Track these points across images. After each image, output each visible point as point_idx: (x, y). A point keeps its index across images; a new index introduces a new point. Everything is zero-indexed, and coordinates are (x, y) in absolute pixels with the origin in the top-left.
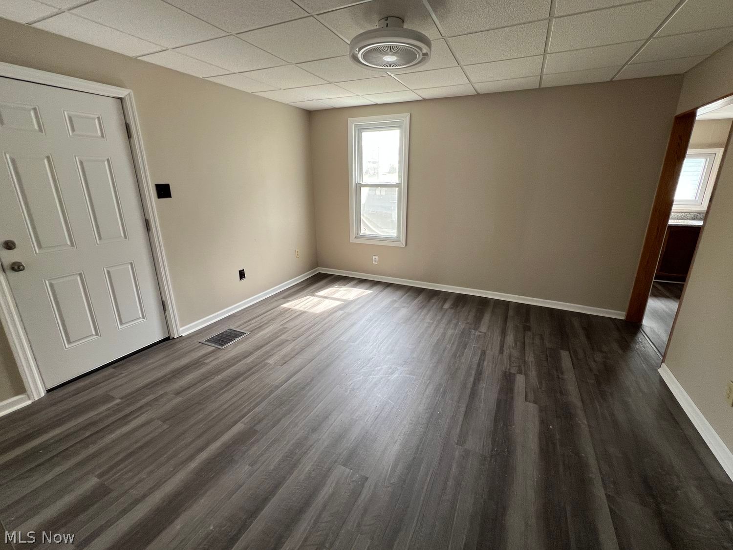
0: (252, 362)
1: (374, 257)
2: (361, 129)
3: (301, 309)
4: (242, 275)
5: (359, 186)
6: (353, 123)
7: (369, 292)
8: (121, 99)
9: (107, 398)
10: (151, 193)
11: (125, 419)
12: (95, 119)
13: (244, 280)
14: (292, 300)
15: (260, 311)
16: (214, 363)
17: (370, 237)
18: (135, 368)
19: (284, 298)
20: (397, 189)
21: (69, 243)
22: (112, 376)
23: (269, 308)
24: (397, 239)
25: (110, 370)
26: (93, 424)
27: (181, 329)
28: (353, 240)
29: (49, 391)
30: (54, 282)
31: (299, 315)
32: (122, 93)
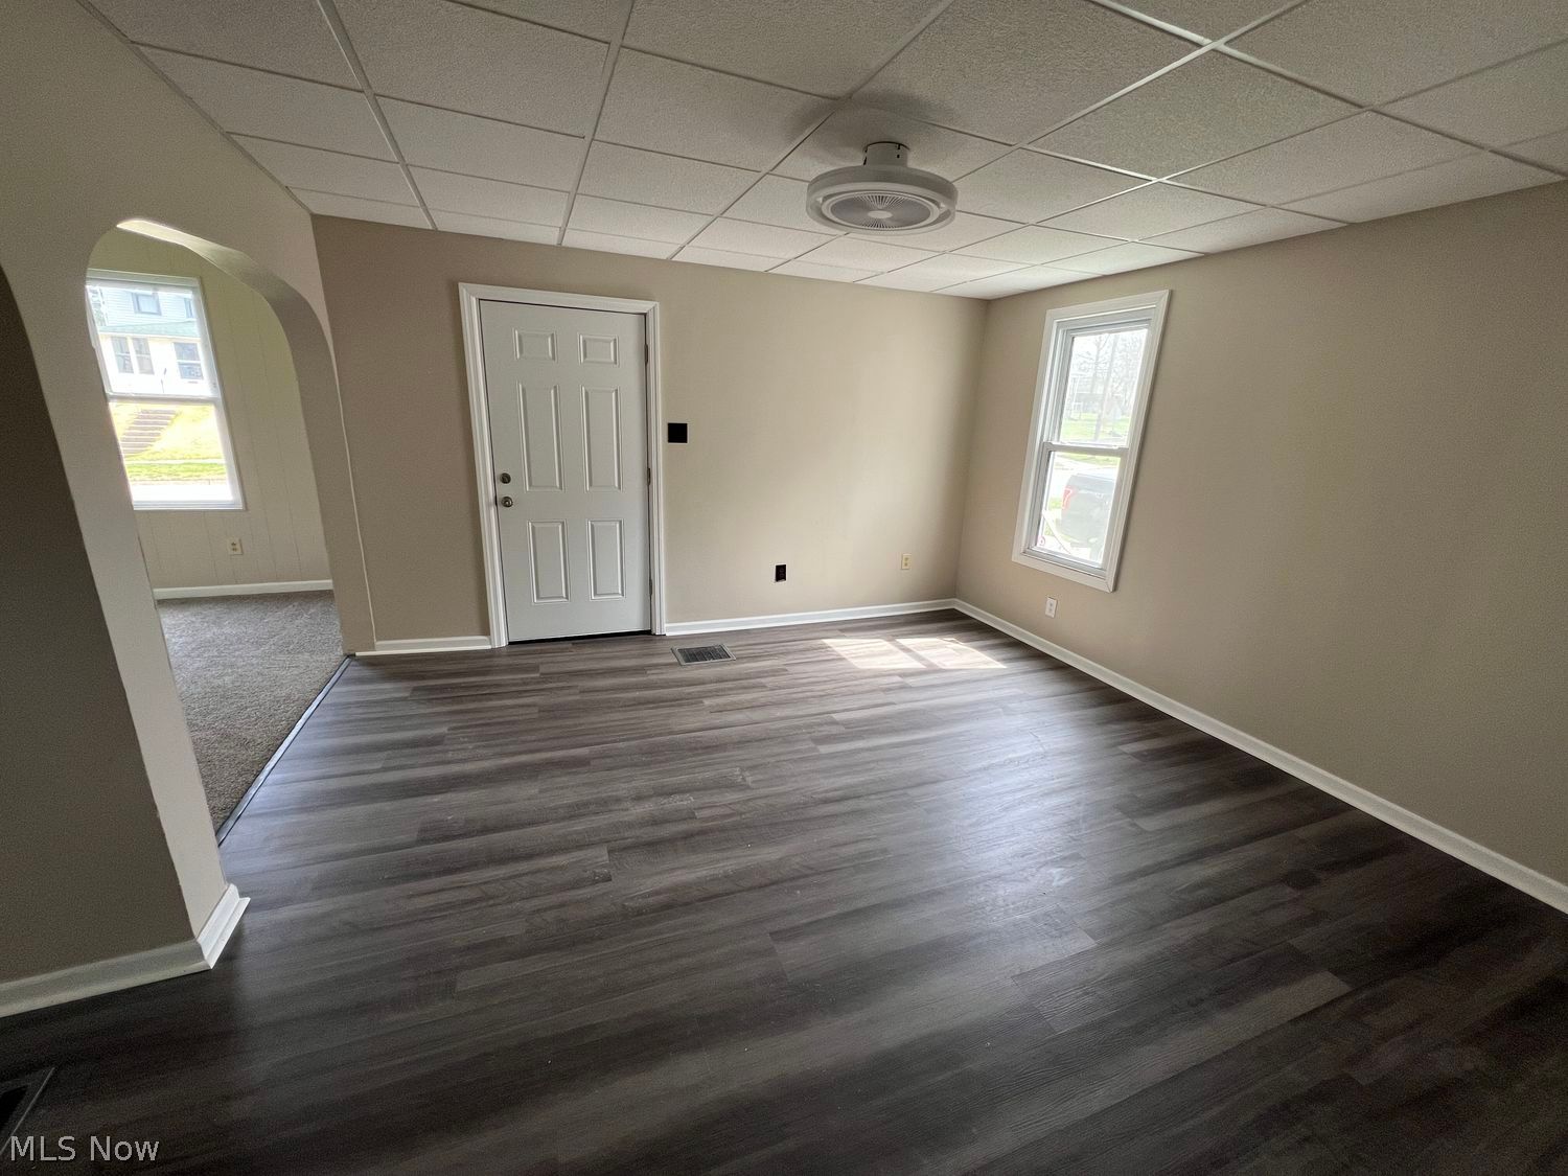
0: (689, 694)
1: (1050, 600)
2: (1072, 331)
3: (842, 653)
4: (781, 573)
5: (1047, 451)
6: (1055, 319)
7: (1001, 666)
8: (645, 315)
9: (535, 668)
10: (660, 434)
11: (519, 694)
12: (610, 342)
13: (781, 583)
14: (850, 637)
15: (785, 637)
16: (654, 677)
17: (1051, 558)
18: (588, 650)
19: (841, 630)
20: (1119, 459)
21: (558, 485)
22: (562, 651)
23: (804, 637)
24: (1098, 573)
25: (568, 645)
26: (498, 685)
27: (666, 625)
28: (1017, 557)
29: (510, 643)
30: (536, 526)
31: (833, 660)
32: (644, 306)
